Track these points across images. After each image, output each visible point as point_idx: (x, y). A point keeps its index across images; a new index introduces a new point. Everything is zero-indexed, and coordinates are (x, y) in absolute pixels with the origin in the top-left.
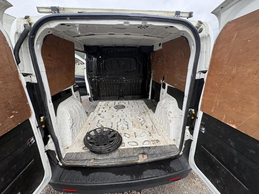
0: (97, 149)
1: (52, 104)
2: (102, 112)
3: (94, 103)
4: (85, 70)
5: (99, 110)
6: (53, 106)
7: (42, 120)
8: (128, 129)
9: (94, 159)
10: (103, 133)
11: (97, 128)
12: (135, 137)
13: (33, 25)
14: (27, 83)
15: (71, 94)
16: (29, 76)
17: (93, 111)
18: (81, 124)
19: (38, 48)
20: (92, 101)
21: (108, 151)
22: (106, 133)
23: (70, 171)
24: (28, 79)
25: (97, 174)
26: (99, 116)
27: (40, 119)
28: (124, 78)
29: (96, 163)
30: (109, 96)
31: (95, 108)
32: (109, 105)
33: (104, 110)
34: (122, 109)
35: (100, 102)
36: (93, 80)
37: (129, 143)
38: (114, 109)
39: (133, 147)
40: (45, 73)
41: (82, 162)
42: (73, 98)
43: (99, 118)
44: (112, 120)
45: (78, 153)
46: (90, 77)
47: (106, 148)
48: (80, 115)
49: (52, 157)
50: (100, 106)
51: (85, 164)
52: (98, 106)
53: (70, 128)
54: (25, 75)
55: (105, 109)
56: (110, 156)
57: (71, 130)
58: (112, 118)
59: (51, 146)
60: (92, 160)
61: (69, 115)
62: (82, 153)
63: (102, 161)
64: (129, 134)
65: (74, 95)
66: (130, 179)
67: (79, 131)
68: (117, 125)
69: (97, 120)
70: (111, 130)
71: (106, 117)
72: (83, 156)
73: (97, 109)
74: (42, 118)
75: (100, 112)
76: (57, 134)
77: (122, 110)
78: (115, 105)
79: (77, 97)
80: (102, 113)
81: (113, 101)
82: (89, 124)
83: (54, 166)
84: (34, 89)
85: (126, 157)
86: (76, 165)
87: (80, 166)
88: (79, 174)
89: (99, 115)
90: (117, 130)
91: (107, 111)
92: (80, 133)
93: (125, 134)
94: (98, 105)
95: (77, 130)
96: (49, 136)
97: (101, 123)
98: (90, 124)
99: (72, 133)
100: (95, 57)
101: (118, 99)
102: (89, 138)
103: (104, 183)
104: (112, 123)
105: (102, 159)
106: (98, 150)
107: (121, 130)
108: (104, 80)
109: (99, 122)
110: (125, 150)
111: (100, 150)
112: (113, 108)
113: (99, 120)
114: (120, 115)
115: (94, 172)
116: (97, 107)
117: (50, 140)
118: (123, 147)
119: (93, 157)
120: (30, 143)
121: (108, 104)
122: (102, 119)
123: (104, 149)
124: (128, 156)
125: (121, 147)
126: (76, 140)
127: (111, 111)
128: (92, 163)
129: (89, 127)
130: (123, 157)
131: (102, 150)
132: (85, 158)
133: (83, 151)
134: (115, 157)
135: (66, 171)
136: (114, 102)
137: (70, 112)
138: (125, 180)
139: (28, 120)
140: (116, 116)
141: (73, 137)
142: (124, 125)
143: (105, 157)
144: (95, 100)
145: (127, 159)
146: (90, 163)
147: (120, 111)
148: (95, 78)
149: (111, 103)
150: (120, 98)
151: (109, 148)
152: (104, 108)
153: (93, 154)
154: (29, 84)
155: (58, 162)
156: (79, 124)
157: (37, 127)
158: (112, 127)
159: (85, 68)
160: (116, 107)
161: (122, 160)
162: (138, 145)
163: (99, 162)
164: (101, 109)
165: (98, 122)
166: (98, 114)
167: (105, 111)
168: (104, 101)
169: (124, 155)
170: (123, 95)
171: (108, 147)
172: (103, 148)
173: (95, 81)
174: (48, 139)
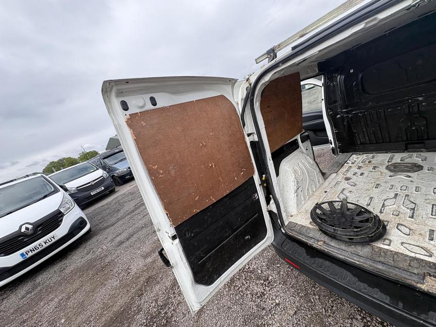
0: (329, 230)
1: (272, 162)
2: (354, 175)
3: (341, 156)
4: (323, 102)
5: (347, 171)
6: (273, 164)
7: (264, 179)
8: (412, 217)
9: (325, 242)
10: (345, 211)
11: (338, 200)
12: (427, 240)
13: (252, 85)
14: (251, 142)
15: (297, 147)
16: (252, 135)
17: (336, 171)
18: (312, 189)
19: (257, 106)
20: (338, 154)
21: (348, 240)
22: (351, 212)
23: (293, 243)
24: (251, 138)
25: (327, 263)
26: (347, 182)
27: (262, 177)
28: (420, 99)
29: (326, 247)
30: (376, 143)
31: (340, 166)
32: (373, 162)
33: (359, 172)
34: (409, 171)
35: (354, 156)
36: (339, 116)
37: (405, 245)
38: (387, 171)
39: (413, 255)
40: (264, 129)
41: (307, 239)
42: (300, 151)
43: (345, 184)
44: (375, 193)
45: (303, 226)
46: (331, 113)
47: (345, 234)
48: (309, 176)
49: (274, 219)
50: (352, 163)
51: (311, 243)
52: (348, 163)
53: (294, 192)
54: (249, 135)
55: (362, 169)
56: (352, 249)
57: (296, 194)
58: (374, 188)
59: (273, 207)
60: (321, 242)
61: (293, 175)
62: (308, 228)
63: (337, 250)
64: (412, 228)
65: (302, 148)
66: (387, 302)
67: (309, 199)
68: (384, 204)
69: (340, 188)
70: (362, 210)
71: (360, 185)
72: (308, 231)
73: (344, 169)
74: (264, 176)
75: (349, 175)
76: (278, 196)
77: (409, 174)
78: (390, 163)
79: (307, 149)
80: (354, 178)
81: (387, 153)
82: (325, 192)
83: (277, 230)
84: (256, 146)
85: (385, 264)
86: (299, 239)
87: (303, 241)
88: (302, 250)
89: (347, 179)
90: (381, 212)
91: (366, 174)
92: (309, 202)
93: (399, 224)
94: (348, 161)
95: (304, 197)
96: (271, 196)
97: (348, 194)
98: (327, 193)
99: (297, 199)
100: (341, 74)
101: (406, 149)
102: (318, 211)
103: (334, 279)
104: (371, 198)
105: (337, 247)
106: (331, 232)
107: (392, 216)
108: (361, 113)
109: (344, 192)
110: (389, 253)
111: (333, 233)
112: (383, 169)
113: (344, 189)
114: (398, 186)
115: (322, 258)
116: (345, 164)
117: (272, 201)
118: (386, 247)
119: (323, 239)
120: (255, 199)
121: (372, 160)
122: (351, 188)
123: (340, 234)
124: (393, 265)
125: (380, 245)
126: (303, 210)
127: (376, 174)
128: (320, 245)
129: (324, 196)
130: (380, 262)
131: (337, 233)
132: (311, 235)
133: (310, 226)
134: (361, 253)
135: (288, 240)
136: (389, 155)
137: (295, 171)
138: (375, 296)
139: (252, 177)
140: (386, 186)
141: (298, 205)
142: (404, 208)
143: (343, 247)
144: (343, 153)
145: (390, 269)
146: (317, 244)
147: (402, 177)
148: (342, 112)
149: (382, 158)
150: (409, 146)
151: (351, 236)
152: (359, 168)
153: (323, 235)
154: (252, 143)
155: (281, 227)
156: (308, 190)
157: (260, 185)
158: (368, 205)
159: (323, 100)
160: (392, 168)
161: (376, 265)
162: (431, 256)
163: (330, 249)
164: (354, 169)
165: (342, 192)
166: (345, 177)
167: (362, 174)
168: (363, 154)
169: (382, 259)
170: (422, 140)
171: (348, 234)
172: (340, 231)
173: (342, 117)
174: (270, 199)
